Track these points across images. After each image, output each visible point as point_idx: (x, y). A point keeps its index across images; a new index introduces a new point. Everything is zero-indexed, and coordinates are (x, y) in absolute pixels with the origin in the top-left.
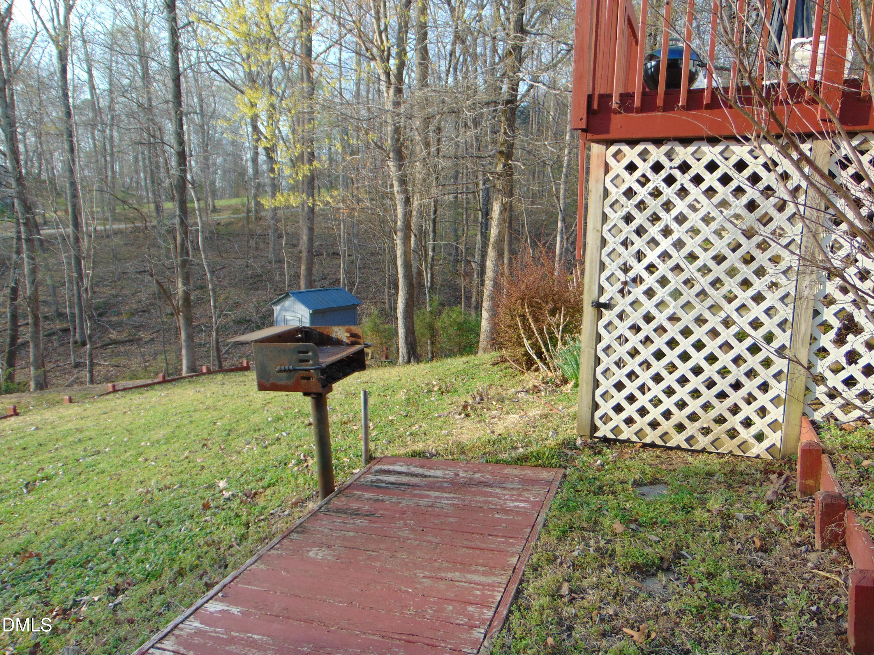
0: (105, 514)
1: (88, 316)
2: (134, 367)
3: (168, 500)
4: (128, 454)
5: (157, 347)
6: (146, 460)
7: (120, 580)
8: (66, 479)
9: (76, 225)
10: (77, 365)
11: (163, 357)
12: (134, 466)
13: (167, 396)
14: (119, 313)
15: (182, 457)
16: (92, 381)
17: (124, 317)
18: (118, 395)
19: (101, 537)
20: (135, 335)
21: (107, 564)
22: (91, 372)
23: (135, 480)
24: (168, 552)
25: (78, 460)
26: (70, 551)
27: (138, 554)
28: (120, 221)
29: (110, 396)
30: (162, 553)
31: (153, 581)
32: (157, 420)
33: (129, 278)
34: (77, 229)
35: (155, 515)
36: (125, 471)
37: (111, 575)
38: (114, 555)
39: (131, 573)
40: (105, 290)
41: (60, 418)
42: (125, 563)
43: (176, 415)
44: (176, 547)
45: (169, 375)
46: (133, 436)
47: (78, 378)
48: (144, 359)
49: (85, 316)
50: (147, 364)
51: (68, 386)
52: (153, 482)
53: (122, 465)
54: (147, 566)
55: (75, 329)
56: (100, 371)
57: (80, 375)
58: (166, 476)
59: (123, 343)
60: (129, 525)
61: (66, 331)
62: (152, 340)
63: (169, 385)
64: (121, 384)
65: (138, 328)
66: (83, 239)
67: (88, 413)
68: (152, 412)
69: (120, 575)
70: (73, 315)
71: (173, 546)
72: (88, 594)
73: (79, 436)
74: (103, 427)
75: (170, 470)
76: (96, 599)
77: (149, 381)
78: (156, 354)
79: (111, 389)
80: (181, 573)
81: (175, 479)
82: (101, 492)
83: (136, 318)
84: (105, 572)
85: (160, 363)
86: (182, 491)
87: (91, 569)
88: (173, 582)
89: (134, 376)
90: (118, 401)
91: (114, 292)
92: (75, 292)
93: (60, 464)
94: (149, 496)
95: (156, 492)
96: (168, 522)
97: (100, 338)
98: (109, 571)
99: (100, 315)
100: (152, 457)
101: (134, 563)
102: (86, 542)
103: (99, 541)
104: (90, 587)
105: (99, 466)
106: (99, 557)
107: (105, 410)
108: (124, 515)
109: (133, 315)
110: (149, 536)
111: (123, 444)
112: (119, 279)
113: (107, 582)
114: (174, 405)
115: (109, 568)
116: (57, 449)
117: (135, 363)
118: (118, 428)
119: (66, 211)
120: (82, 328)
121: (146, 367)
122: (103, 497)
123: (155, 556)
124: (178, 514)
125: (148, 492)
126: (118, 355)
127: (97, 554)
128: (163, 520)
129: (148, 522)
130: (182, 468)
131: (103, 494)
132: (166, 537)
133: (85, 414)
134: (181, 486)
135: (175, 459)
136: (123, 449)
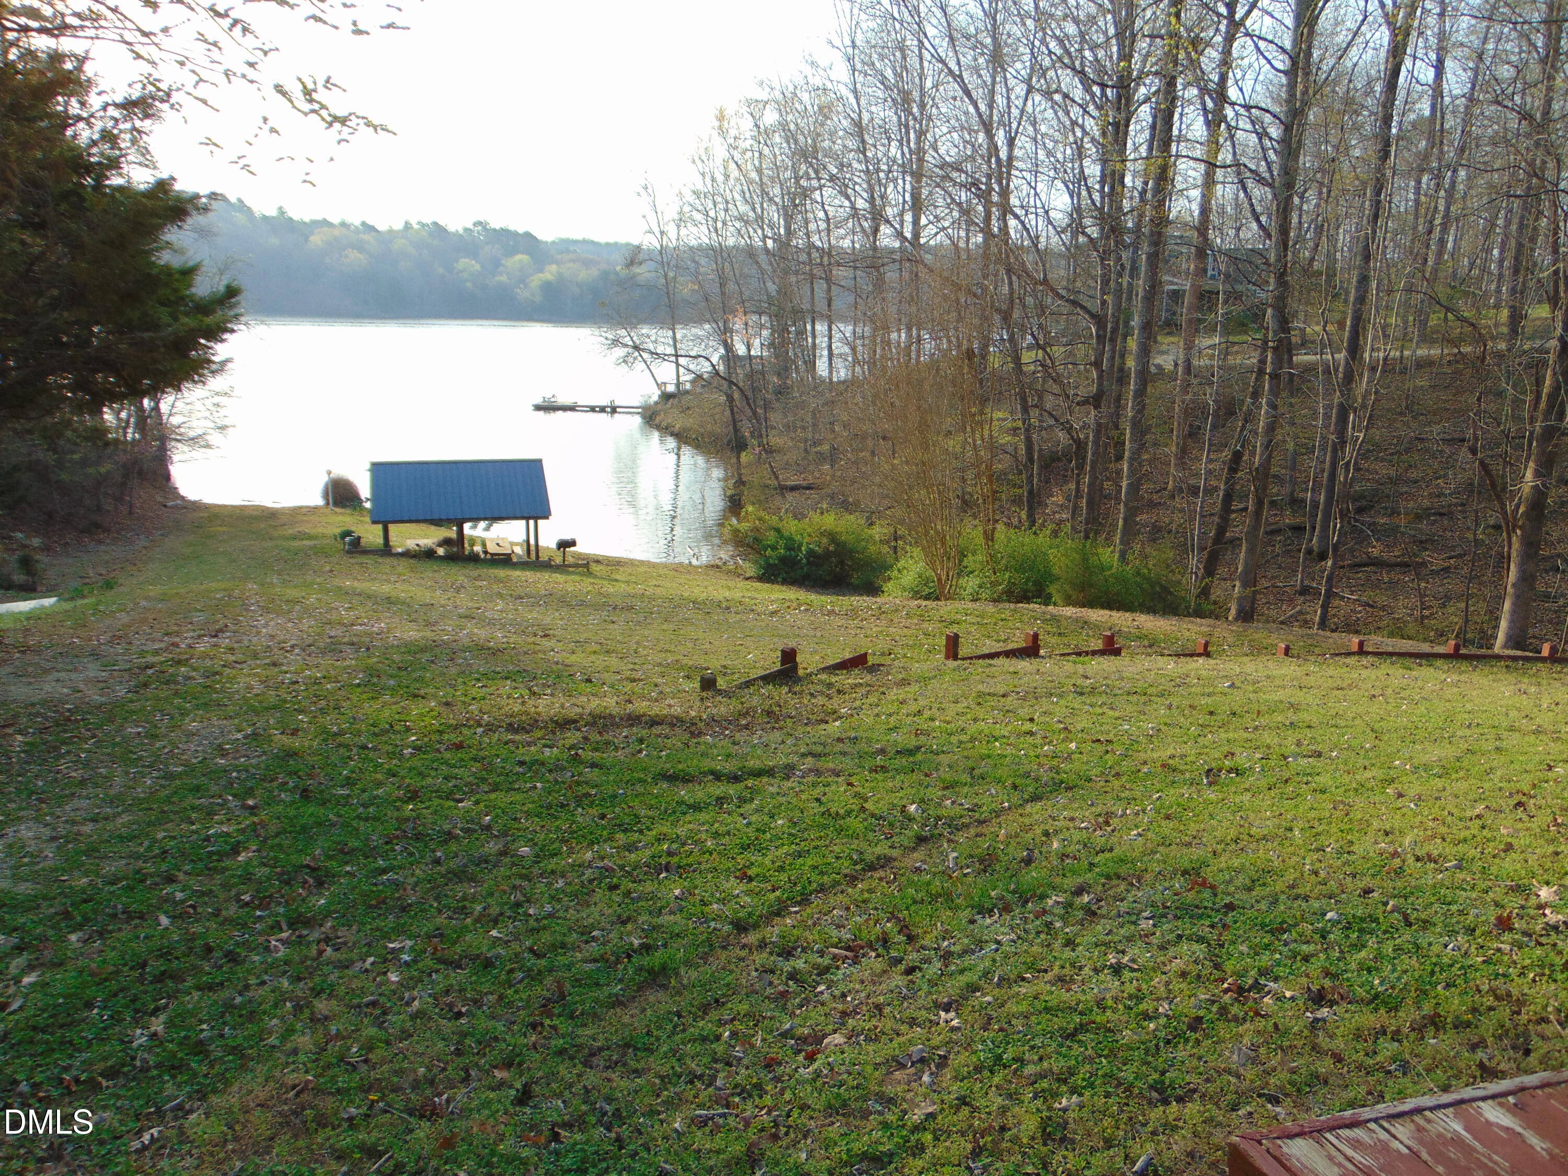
0: (1318, 865)
1: (1341, 511)
2: (1400, 613)
3: (1430, 882)
4: (1368, 774)
5: (1452, 585)
6: (1400, 795)
7: (1327, 983)
8: (1263, 783)
9: (1354, 349)
10: (1304, 591)
11: (1462, 605)
12: (1377, 799)
13: (1456, 685)
14: (1394, 512)
15: (1469, 814)
16: (1323, 624)
17: (1402, 521)
18: (1365, 661)
19: (1306, 898)
20: (1415, 555)
21: (1312, 947)
22: (1325, 607)
23: (1376, 824)
24: (1416, 975)
25: (1285, 758)
26: (1258, 902)
27: (1363, 954)
28: (1432, 342)
29: (1351, 660)
30: (1405, 972)
31: (1382, 1011)
32: (1430, 726)
33: (1427, 450)
34: (1353, 359)
35: (1402, 900)
36: (1360, 802)
37: (1315, 968)
38: (1324, 937)
39: (1348, 980)
40: (1377, 466)
41: (1268, 677)
42: (1339, 959)
43: (1469, 726)
44: (1432, 973)
45: (1466, 642)
46: (1382, 744)
47: (1300, 613)
48: (1422, 603)
49: (1335, 510)
50: (1425, 612)
51: (1282, 623)
52: (1407, 841)
53: (1356, 790)
54: (1377, 982)
55: (1314, 528)
56: (1341, 609)
57: (1306, 607)
58: (1434, 837)
59: (1391, 566)
60: (1356, 900)
61: (1299, 529)
62: (1446, 570)
63: (1464, 665)
64: (1374, 641)
65: (1422, 544)
66: (1361, 375)
67: (1311, 680)
68: (1422, 709)
69: (1327, 974)
70: (1315, 504)
71: (1429, 968)
72: (1276, 979)
73: (1291, 716)
74: (1333, 712)
75: (1443, 830)
76: (1288, 994)
77: (1425, 648)
78: (1448, 597)
79: (1355, 648)
80: (1435, 1022)
81: (1449, 850)
82: (1316, 824)
83: (1424, 526)
84: (1306, 959)
85: (1453, 616)
86: (1460, 876)
87: (1286, 944)
88: (1419, 1029)
89: (1398, 632)
90: (1365, 673)
91: (1393, 473)
92: (1327, 465)
93: (1258, 756)
94: (1397, 862)
95: (1411, 860)
96: (1425, 922)
97: (1352, 551)
98: (1313, 960)
99: (1360, 511)
100: (1412, 793)
101: (1354, 966)
102: (1283, 897)
103: (1304, 904)
104: (1281, 971)
105: (1317, 778)
106: (1299, 929)
107: (1339, 683)
108: (1349, 879)
109: (1419, 518)
110: (1385, 932)
111: (1362, 752)
112: (1407, 450)
113: (1307, 976)
114: (1469, 706)
115: (1312, 955)
116: (1256, 728)
117: (1404, 607)
118: (1357, 722)
119: (1341, 325)
120: (1325, 528)
121: (1423, 617)
122: (1318, 834)
123: (1394, 971)
124: (1444, 914)
125: (1395, 854)
126: (1376, 586)
127: (1296, 925)
128: (1415, 914)
129: (1389, 908)
130: (1467, 833)
131: (1320, 829)
132: (1418, 947)
133: (1307, 681)
134: (1459, 867)
135: (1455, 811)
136: (1361, 762)
